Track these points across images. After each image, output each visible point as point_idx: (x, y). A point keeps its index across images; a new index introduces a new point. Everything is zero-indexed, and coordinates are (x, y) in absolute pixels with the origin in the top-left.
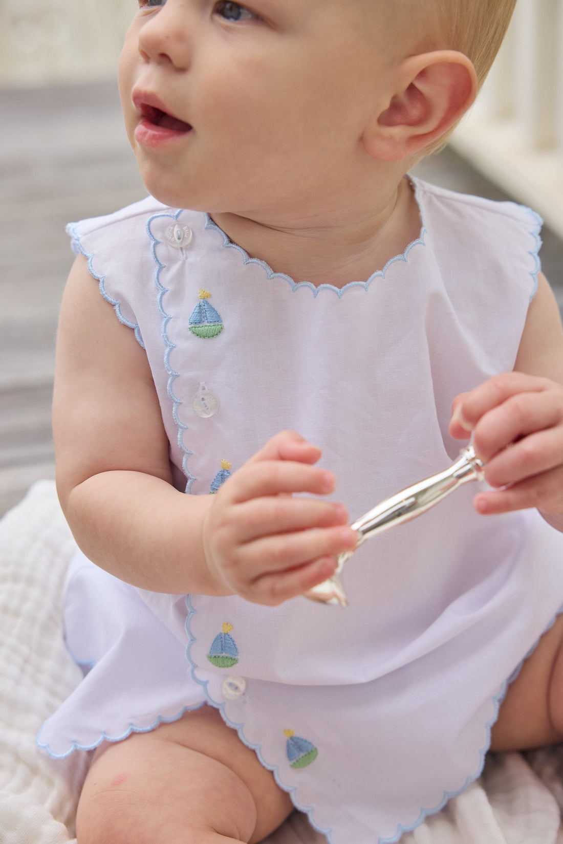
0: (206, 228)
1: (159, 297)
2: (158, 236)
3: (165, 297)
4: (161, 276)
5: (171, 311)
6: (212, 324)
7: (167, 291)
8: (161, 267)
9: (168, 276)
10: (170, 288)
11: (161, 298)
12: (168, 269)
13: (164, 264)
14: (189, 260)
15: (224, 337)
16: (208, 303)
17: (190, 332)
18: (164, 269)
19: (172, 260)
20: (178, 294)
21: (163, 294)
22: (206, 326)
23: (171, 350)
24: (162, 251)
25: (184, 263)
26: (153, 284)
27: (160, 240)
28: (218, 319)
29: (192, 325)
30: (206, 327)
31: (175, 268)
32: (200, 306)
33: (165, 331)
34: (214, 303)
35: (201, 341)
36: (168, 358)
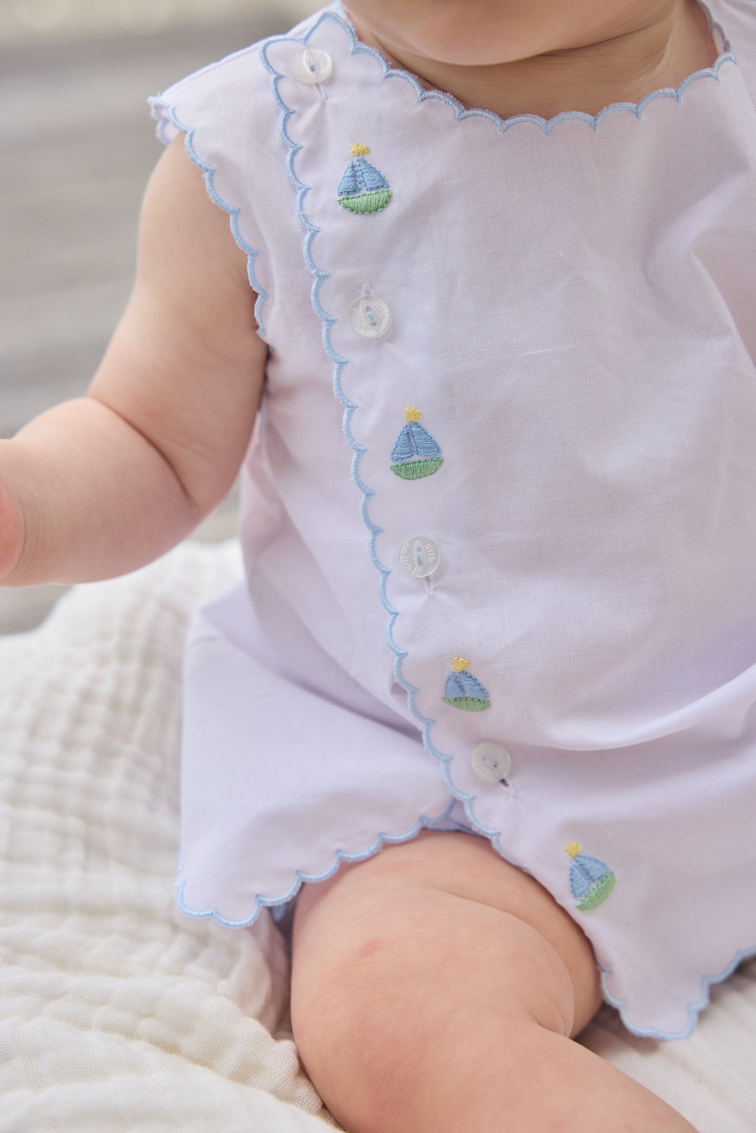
0: (353, 53)
1: (288, 158)
2: (280, 68)
3: (298, 157)
4: (289, 125)
5: (308, 179)
6: (374, 192)
7: (300, 148)
8: (289, 114)
9: (300, 126)
10: (305, 143)
11: (292, 159)
12: (300, 116)
13: (293, 108)
14: (330, 101)
15: (393, 210)
16: (364, 162)
17: (340, 208)
18: (293, 116)
19: (305, 102)
20: (315, 154)
21: (294, 154)
22: (364, 195)
23: (313, 236)
24: (286, 88)
25: (323, 104)
26: (276, 138)
27: (281, 72)
28: (382, 184)
29: (343, 196)
30: (364, 198)
31: (310, 114)
32: (353, 167)
33: (302, 209)
34: (374, 159)
35: (357, 219)
36: (309, 250)
